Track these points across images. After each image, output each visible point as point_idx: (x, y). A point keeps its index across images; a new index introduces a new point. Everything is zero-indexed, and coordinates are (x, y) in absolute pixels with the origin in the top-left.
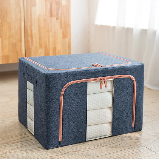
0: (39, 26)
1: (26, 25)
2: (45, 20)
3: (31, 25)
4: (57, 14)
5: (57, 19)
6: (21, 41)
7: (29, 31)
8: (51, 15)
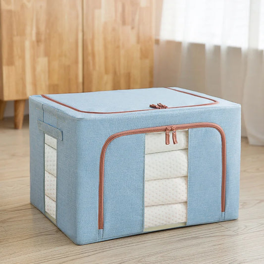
0: (105, 39)
1: (85, 38)
2: (114, 30)
3: (93, 38)
4: (133, 20)
5: (133, 28)
6: (77, 62)
7: (90, 47)
8: (124, 23)
